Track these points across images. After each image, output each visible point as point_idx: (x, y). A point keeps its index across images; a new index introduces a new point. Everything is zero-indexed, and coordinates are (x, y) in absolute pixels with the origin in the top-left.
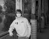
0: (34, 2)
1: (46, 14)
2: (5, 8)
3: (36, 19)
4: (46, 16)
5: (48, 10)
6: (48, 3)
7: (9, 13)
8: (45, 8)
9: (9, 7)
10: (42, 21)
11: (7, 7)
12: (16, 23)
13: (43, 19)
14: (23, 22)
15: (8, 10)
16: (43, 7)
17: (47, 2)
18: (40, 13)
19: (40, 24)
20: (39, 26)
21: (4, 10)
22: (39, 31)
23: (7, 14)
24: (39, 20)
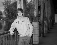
0: (36, 4)
1: (49, 18)
2: (5, 14)
3: (38, 22)
4: (49, 21)
5: (51, 14)
6: (51, 8)
7: (10, 19)
8: (48, 12)
9: (10, 13)
10: (45, 25)
11: (8, 13)
12: (17, 22)
13: (46, 23)
14: (24, 21)
15: (8, 16)
16: (46, 11)
17: (50, 5)
18: (43, 16)
19: (43, 28)
20: (42, 30)
21: (4, 16)
22: (42, 35)
23: (7, 20)
24: (42, 24)
